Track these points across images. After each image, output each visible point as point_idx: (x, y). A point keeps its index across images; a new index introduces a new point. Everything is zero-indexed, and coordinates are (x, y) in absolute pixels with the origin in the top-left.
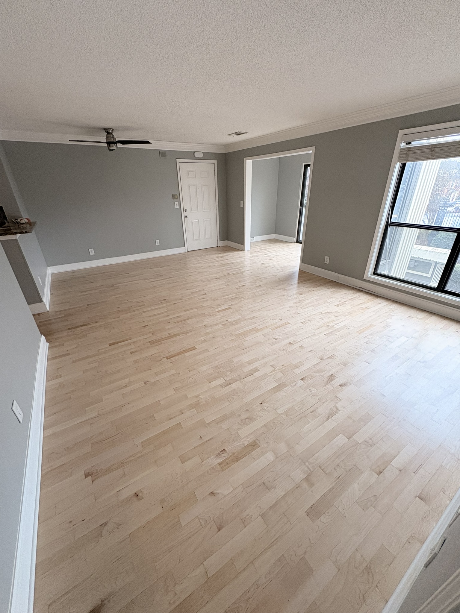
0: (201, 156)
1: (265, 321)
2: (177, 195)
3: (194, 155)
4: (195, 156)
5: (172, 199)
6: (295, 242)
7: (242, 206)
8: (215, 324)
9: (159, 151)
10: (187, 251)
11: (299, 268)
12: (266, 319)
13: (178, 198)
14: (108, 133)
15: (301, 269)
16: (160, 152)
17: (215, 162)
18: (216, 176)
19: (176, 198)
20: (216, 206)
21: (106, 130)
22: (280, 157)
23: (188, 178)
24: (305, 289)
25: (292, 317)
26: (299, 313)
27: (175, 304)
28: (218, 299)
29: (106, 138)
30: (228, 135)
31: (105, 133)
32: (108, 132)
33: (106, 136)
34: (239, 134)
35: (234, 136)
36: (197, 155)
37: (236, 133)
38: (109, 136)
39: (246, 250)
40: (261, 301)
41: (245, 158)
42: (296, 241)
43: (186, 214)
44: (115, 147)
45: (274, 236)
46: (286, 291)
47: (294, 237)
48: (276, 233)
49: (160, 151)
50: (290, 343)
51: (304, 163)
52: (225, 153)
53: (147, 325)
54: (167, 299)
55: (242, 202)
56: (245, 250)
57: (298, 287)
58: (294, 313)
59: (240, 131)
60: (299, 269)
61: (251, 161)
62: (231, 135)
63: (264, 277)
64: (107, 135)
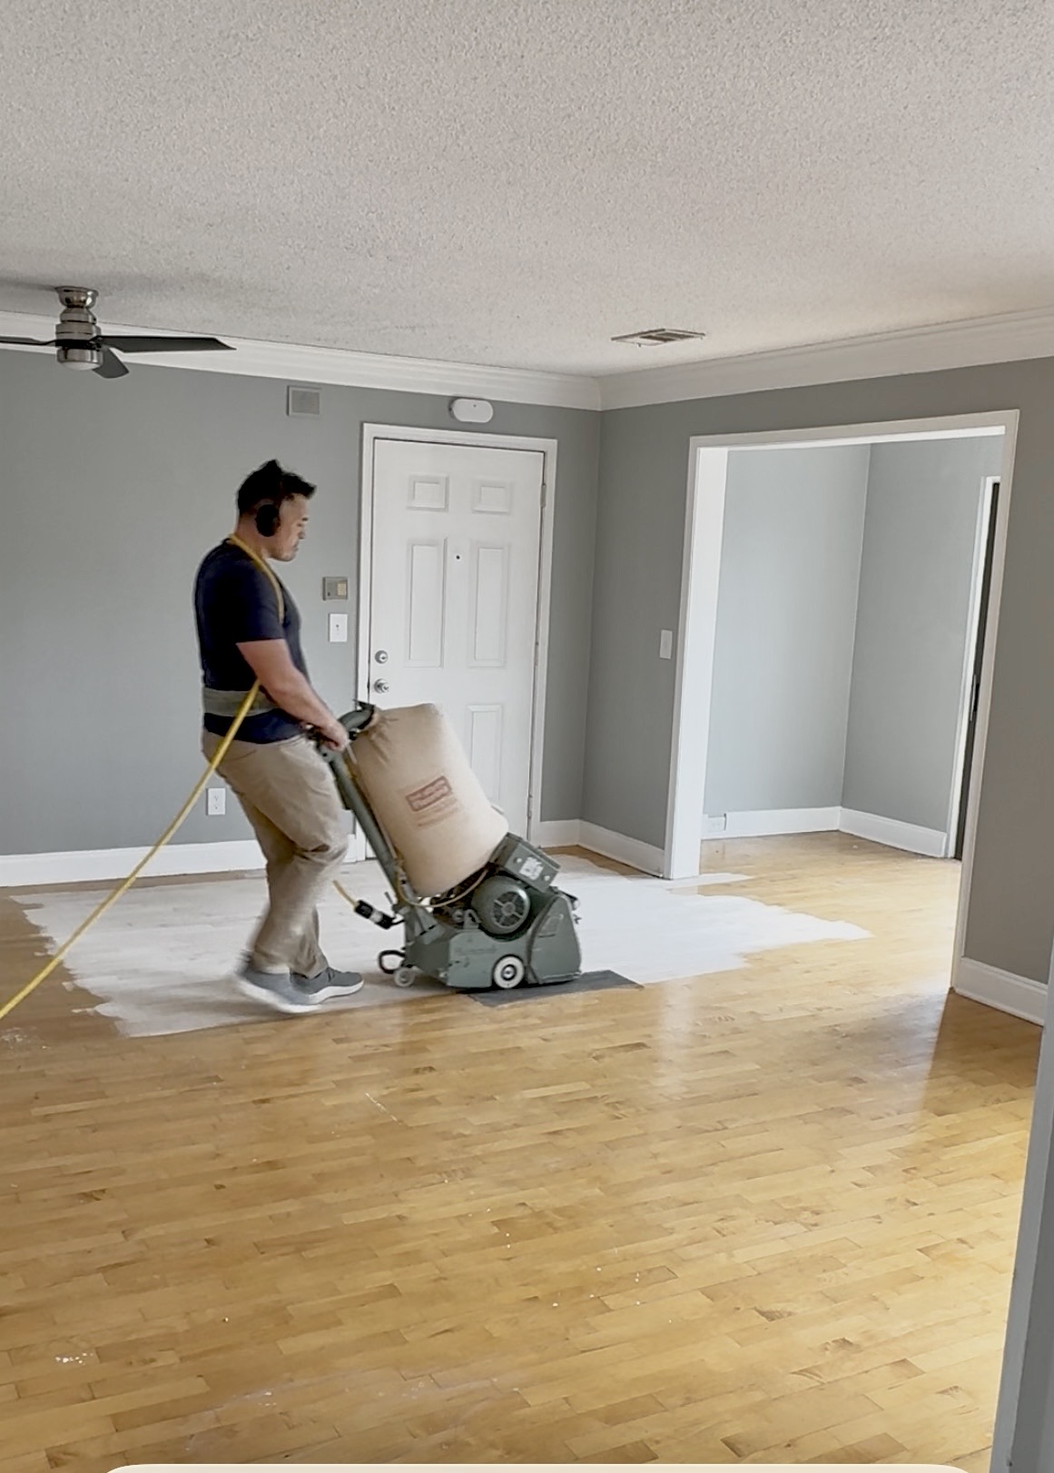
0: (484, 415)
1: (725, 1224)
2: (345, 581)
3: (450, 409)
4: (453, 416)
5: (321, 598)
6: (945, 858)
7: (665, 653)
8: (458, 1217)
9: (288, 387)
10: (364, 858)
11: (949, 986)
12: (732, 1218)
13: (352, 597)
14: (70, 304)
15: (957, 990)
16: (291, 389)
17: (551, 445)
18: (546, 509)
19: (340, 593)
20: (537, 644)
21: (68, 295)
22: (872, 444)
23: (410, 508)
24: (965, 1089)
25: (878, 1217)
26: (915, 1204)
27: (264, 1101)
28: (492, 1098)
29: (58, 326)
30: (613, 339)
31: (60, 304)
32: (72, 300)
33: (61, 315)
34: (664, 336)
35: (640, 345)
36: (463, 412)
37: (653, 334)
38: (75, 316)
39: (675, 874)
40: (720, 1127)
41: (692, 439)
42: (951, 853)
43: (378, 672)
44: (91, 362)
45: (834, 818)
46: (859, 1089)
47: (943, 827)
48: (847, 799)
49: (289, 384)
50: (844, 1343)
51: (991, 475)
52: (599, 409)
53: (103, 1191)
54: (221, 1077)
55: (666, 636)
56: (669, 873)
57: (933, 1075)
58: (889, 1200)
59: (670, 327)
60: (952, 990)
61: (725, 450)
62: (630, 340)
63: (752, 1013)
64: (65, 312)
